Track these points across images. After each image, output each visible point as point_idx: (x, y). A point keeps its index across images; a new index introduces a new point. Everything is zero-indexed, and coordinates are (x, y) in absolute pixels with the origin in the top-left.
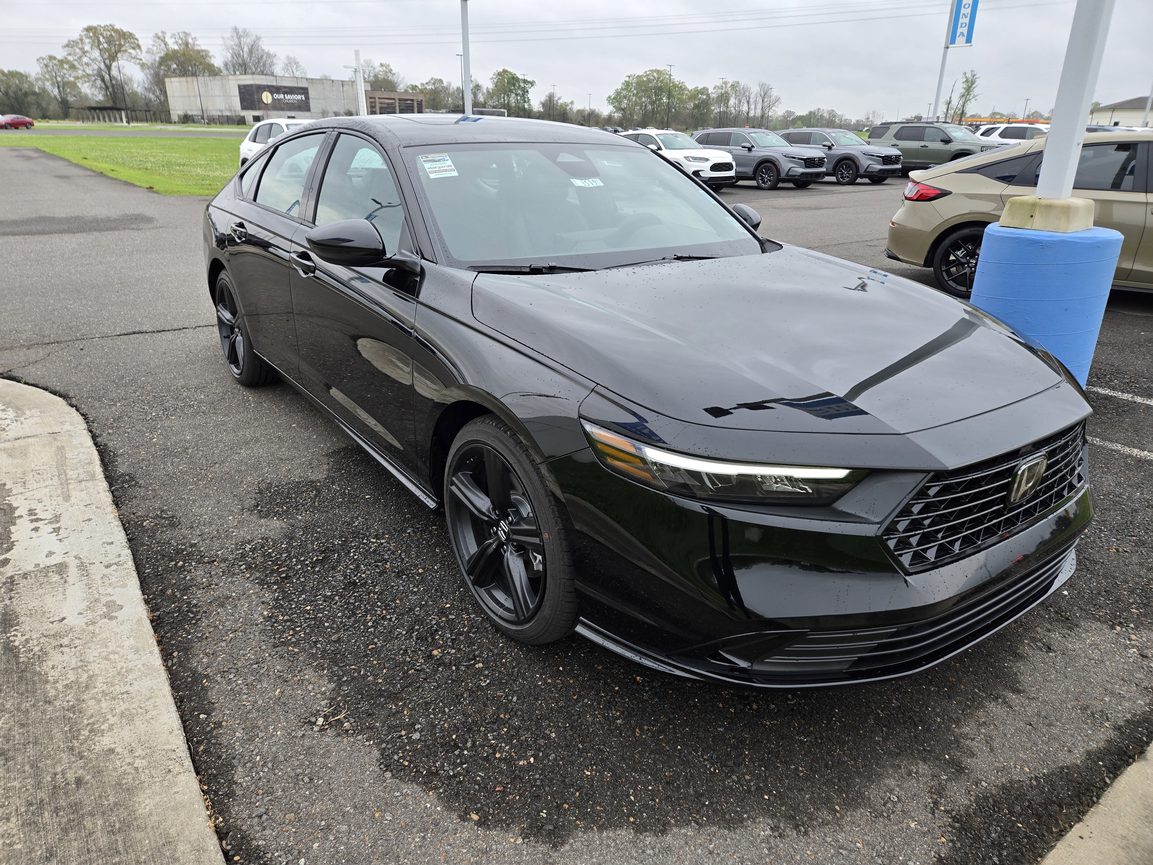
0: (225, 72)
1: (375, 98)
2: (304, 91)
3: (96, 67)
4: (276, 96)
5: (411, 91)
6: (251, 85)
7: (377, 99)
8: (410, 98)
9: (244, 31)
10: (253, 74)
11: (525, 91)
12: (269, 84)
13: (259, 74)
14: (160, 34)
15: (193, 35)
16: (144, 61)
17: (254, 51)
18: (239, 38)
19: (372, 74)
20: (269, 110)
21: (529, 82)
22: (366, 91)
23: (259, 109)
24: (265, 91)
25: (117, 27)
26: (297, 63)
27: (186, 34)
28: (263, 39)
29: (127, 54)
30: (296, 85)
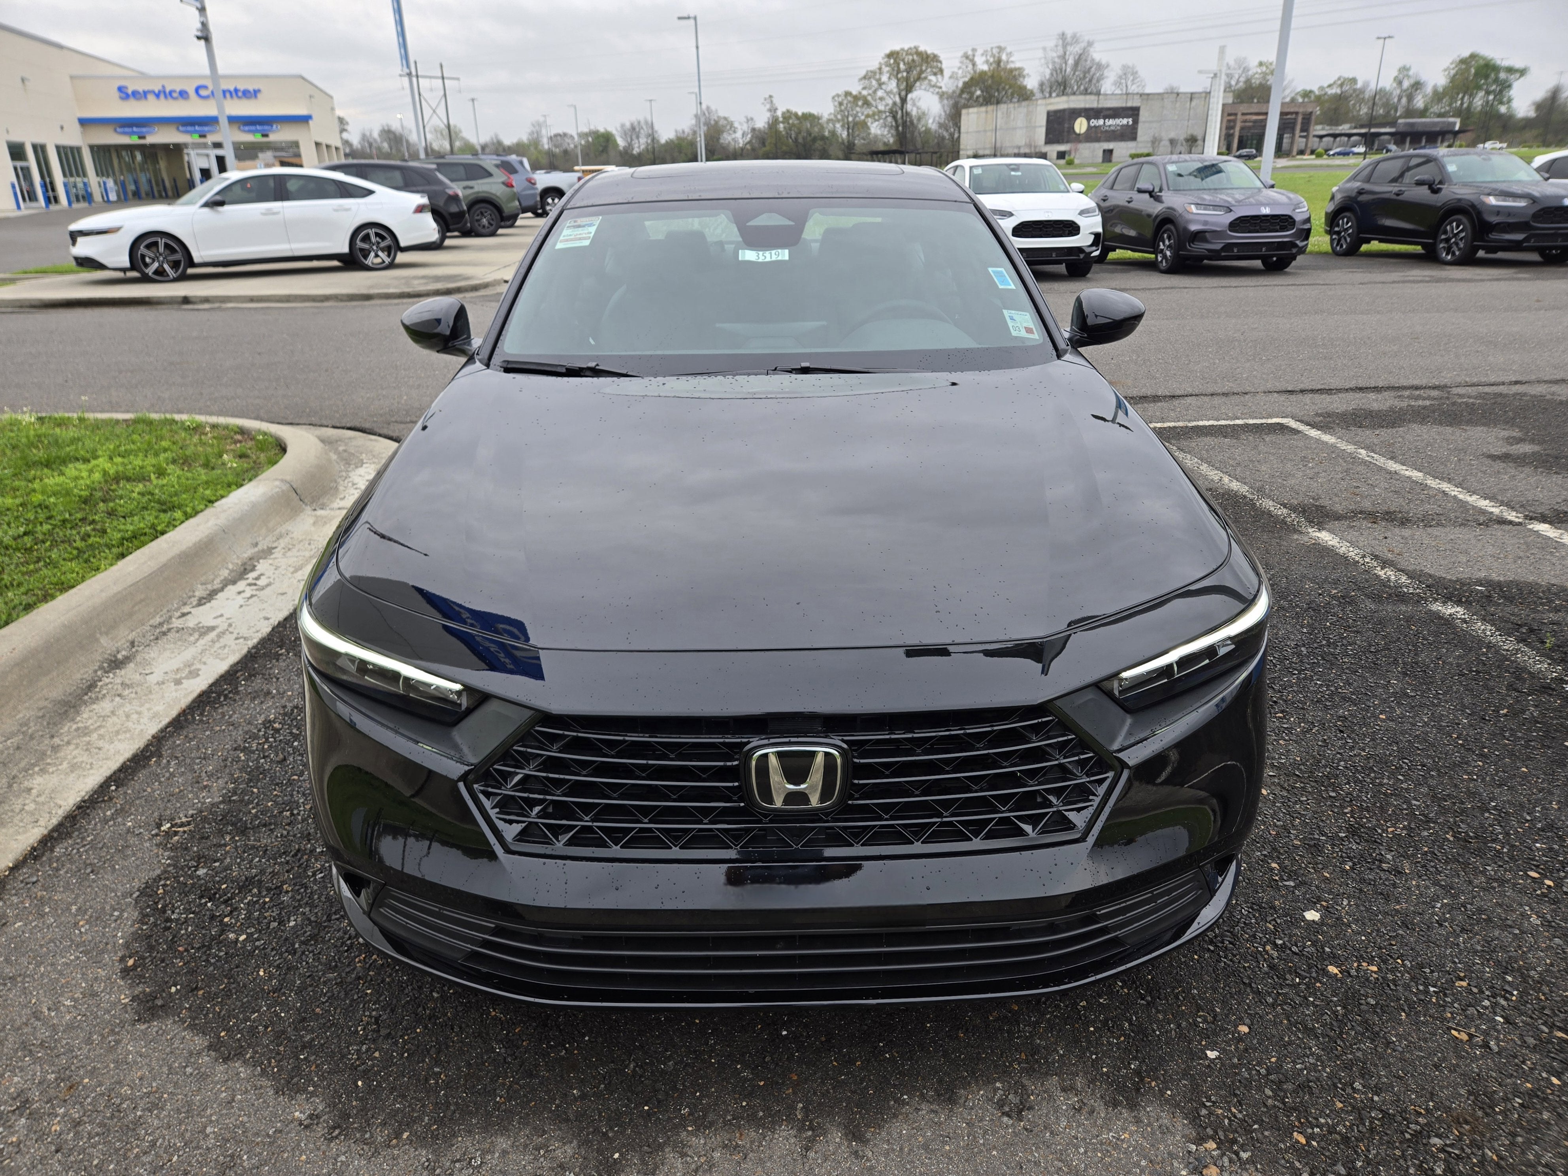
0: (1038, 95)
1: (1236, 114)
2: (1134, 112)
3: (890, 102)
4: (1094, 122)
5: (1300, 100)
6: (1064, 111)
7: (1239, 117)
8: (1292, 110)
9: (1074, 36)
10: (1074, 94)
11: (1506, 86)
12: (1088, 106)
13: (1081, 94)
14: (970, 53)
15: (1009, 50)
16: (944, 89)
17: (1082, 62)
18: (1065, 46)
19: (1242, 79)
20: (1080, 142)
21: (1517, 71)
22: (1224, 105)
23: (1068, 142)
24: (1080, 116)
25: (922, 48)
26: (1135, 73)
27: (1001, 49)
28: (1096, 45)
29: (926, 82)
30: (1124, 105)
